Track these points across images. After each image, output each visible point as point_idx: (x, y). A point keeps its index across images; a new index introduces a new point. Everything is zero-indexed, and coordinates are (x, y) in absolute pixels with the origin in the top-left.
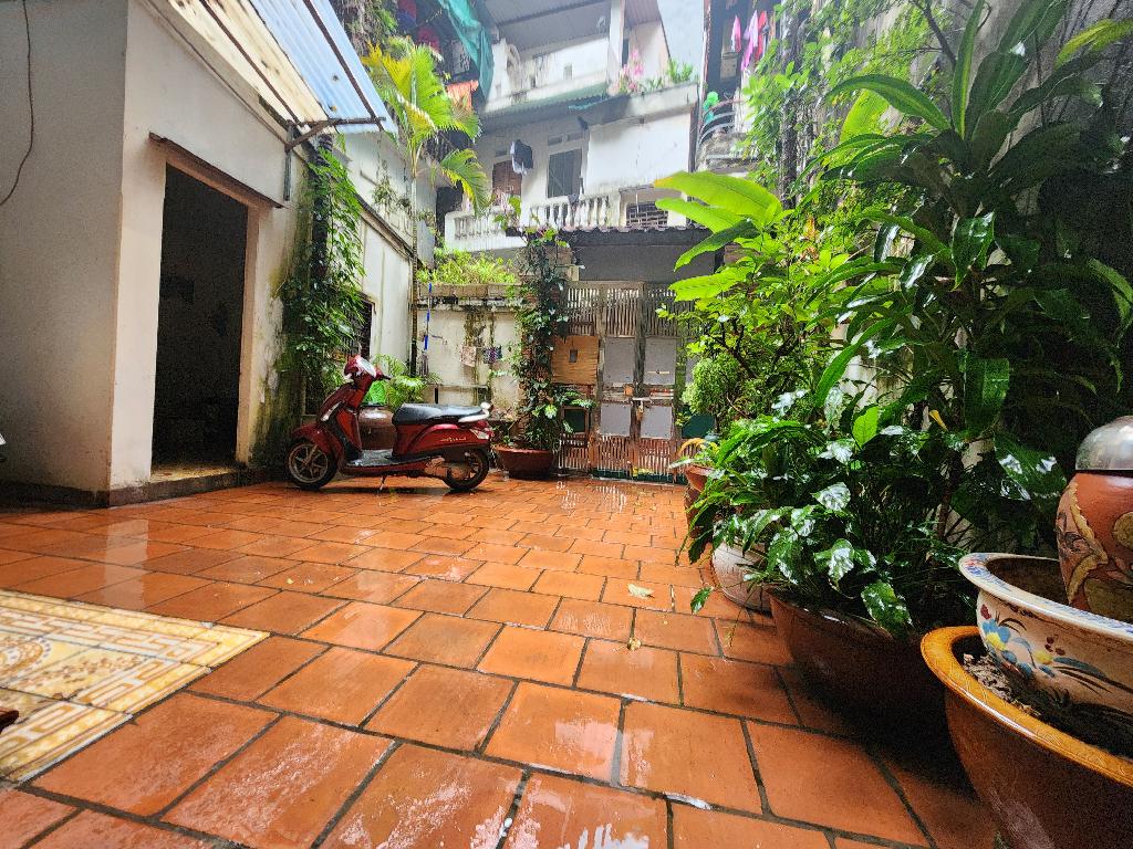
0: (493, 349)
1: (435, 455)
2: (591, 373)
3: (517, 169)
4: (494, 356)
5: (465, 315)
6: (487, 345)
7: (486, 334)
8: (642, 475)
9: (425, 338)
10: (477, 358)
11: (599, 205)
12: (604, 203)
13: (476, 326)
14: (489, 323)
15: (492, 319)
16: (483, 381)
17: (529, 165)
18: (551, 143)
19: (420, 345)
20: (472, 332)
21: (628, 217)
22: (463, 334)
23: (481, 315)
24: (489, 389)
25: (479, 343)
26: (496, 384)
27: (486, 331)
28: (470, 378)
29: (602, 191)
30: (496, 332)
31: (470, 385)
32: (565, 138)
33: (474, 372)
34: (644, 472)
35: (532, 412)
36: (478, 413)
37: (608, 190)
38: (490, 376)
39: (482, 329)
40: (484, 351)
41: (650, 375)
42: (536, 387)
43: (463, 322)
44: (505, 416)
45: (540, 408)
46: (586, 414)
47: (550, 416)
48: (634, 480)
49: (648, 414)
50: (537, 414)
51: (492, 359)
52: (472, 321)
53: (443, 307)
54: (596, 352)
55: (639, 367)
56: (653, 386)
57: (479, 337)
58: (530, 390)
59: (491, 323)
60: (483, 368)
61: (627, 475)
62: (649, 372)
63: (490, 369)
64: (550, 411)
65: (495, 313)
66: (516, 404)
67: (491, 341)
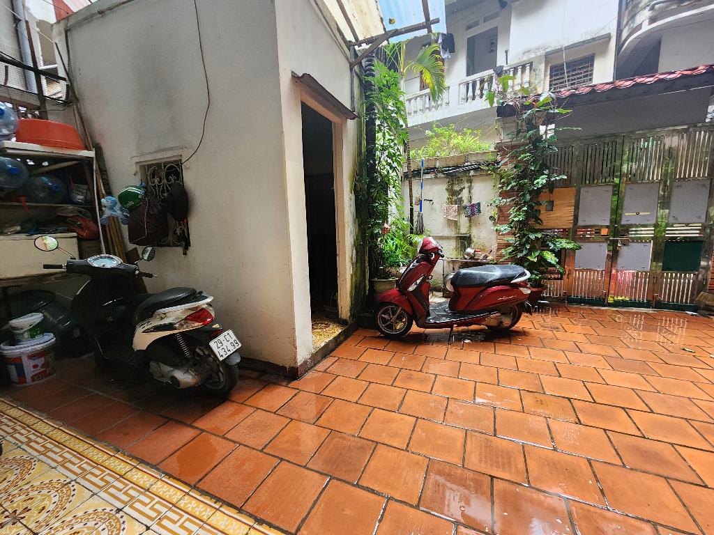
0: (473, 205)
2: (568, 219)
3: (445, 55)
4: (474, 210)
5: (446, 180)
6: (466, 203)
7: (465, 194)
8: (619, 301)
9: (420, 203)
10: (459, 213)
11: (523, 72)
12: (528, 68)
13: (456, 188)
14: (466, 185)
15: (470, 181)
16: (464, 230)
17: (452, 50)
18: (469, 28)
19: (416, 208)
20: (454, 194)
21: (551, 77)
22: (446, 195)
23: (460, 181)
24: (470, 237)
25: (461, 200)
26: (475, 233)
27: (466, 192)
28: (453, 229)
29: (525, 59)
30: (472, 191)
31: (453, 234)
32: (481, 21)
33: (456, 224)
34: (620, 298)
35: (529, 257)
36: (523, 274)
37: (533, 55)
38: (470, 226)
39: (461, 190)
40: (465, 208)
41: (628, 217)
42: (532, 237)
43: (445, 186)
44: (488, 258)
45: (537, 254)
46: (559, 253)
47: (553, 262)
48: (610, 305)
49: (624, 251)
50: (535, 260)
51: (473, 214)
52: (452, 184)
53: (428, 176)
54: (573, 201)
55: (616, 211)
56: (631, 226)
57: (460, 196)
58: (524, 240)
59: (469, 184)
60: (463, 221)
61: (601, 302)
62: (626, 214)
63: (470, 221)
64: (551, 258)
65: (473, 176)
66: (494, 247)
67: (470, 199)
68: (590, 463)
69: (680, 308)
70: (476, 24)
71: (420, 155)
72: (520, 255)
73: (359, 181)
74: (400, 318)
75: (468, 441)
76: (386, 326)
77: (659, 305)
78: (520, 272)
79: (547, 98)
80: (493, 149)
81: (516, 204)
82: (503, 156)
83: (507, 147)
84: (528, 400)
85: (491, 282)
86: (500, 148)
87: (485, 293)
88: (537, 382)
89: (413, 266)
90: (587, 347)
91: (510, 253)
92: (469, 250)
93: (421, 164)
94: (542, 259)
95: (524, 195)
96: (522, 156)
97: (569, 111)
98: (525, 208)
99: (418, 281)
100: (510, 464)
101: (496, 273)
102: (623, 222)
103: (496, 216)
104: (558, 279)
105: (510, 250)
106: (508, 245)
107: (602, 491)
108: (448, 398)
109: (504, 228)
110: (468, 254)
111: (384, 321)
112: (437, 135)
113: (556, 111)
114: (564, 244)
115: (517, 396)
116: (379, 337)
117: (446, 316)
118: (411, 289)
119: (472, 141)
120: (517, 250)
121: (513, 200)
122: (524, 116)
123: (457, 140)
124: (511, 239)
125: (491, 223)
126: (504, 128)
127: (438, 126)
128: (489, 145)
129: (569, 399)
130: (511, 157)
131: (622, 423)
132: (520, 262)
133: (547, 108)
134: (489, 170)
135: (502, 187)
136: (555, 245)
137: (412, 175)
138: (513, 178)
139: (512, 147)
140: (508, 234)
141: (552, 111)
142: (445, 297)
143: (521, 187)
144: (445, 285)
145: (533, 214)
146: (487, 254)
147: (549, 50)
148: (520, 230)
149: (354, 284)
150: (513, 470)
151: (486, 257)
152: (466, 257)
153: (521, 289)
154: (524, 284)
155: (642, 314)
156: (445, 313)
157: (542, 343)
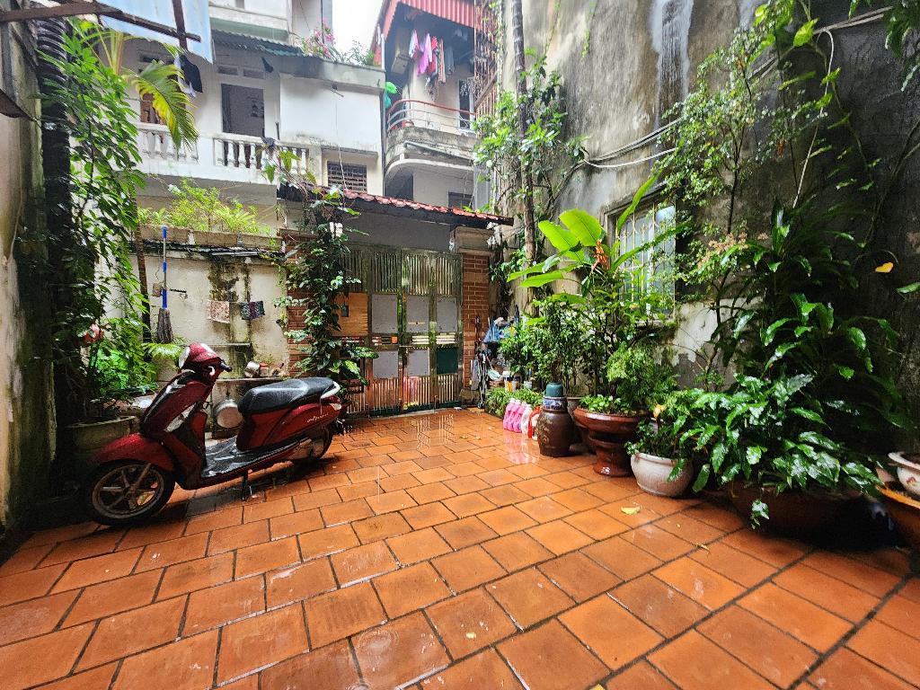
0: (253, 304)
1: (299, 439)
2: (362, 326)
4: (255, 311)
5: (209, 265)
6: (241, 299)
7: (239, 288)
8: (411, 407)
9: (163, 293)
10: (232, 314)
11: (298, 156)
12: (303, 153)
13: (226, 278)
14: (241, 276)
15: (246, 271)
16: (241, 336)
17: (198, 89)
18: (221, 71)
19: (155, 302)
20: (222, 289)
21: (329, 173)
22: (209, 287)
23: (230, 269)
24: (251, 347)
25: (233, 296)
26: (257, 340)
27: (240, 284)
28: (225, 336)
29: (300, 142)
30: (250, 286)
31: (224, 343)
32: (240, 72)
33: (228, 329)
34: (412, 404)
35: (330, 369)
36: (332, 387)
37: (308, 142)
38: (250, 333)
39: (233, 282)
40: (241, 306)
41: (411, 325)
42: (332, 344)
43: (207, 273)
44: (280, 374)
45: (339, 364)
46: (360, 362)
47: (356, 372)
48: (405, 412)
49: (411, 358)
50: (338, 371)
51: (253, 315)
52: (219, 272)
53: (176, 255)
54: (366, 308)
55: (402, 319)
56: (413, 334)
57: (232, 290)
58: (323, 349)
59: (245, 276)
60: (239, 324)
61: (398, 410)
62: (409, 323)
63: (249, 325)
64: (353, 368)
65: (250, 265)
66: (286, 359)
67: (248, 296)
68: (431, 563)
69: (450, 405)
70: (233, 72)
71: (156, 220)
72: (320, 367)
73: (28, 236)
74: (145, 486)
75: (308, 613)
76: (114, 508)
77: (439, 406)
78: (330, 384)
79: (335, 194)
80: (275, 236)
81: (310, 307)
82: (290, 246)
83: (294, 237)
84: (362, 529)
85: (296, 400)
86: (285, 236)
87: (290, 417)
88: (365, 506)
89: (173, 389)
90: (398, 455)
91: (308, 366)
92: (251, 365)
93: (161, 233)
94: (344, 369)
95: (319, 296)
96: (315, 250)
97: (358, 213)
98: (323, 311)
99: (186, 414)
100: (363, 609)
101: (303, 388)
102: (408, 331)
103: (285, 321)
104: (359, 392)
105: (307, 363)
106: (303, 357)
107: (445, 582)
108: (264, 575)
109: (299, 334)
110: (251, 371)
111: (107, 498)
112: (191, 198)
113: (346, 210)
114: (364, 353)
115: (349, 531)
116: (96, 534)
117: (235, 460)
118: (171, 427)
119: (247, 218)
120: (316, 361)
121: (306, 302)
122: (313, 206)
123: (225, 212)
124: (308, 349)
125: (278, 328)
126: (288, 214)
127: (192, 185)
128: (270, 230)
129: (398, 512)
130: (300, 250)
131: (442, 514)
132: (324, 373)
133: (336, 204)
134: (272, 261)
135: (291, 284)
136: (355, 353)
137: (146, 248)
138: (304, 275)
139: (302, 238)
140: (302, 342)
141: (341, 209)
142: (216, 439)
143: (315, 287)
144: (216, 421)
145: (331, 319)
146: (278, 369)
147: (324, 143)
148: (318, 337)
149: (17, 442)
150: (369, 614)
151: (276, 372)
152: (247, 374)
153: (332, 405)
154: (334, 399)
155: (427, 415)
156: (232, 457)
157: (358, 463)
